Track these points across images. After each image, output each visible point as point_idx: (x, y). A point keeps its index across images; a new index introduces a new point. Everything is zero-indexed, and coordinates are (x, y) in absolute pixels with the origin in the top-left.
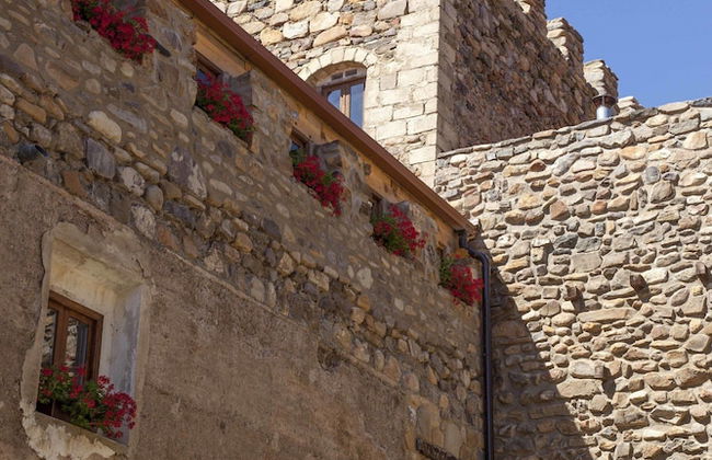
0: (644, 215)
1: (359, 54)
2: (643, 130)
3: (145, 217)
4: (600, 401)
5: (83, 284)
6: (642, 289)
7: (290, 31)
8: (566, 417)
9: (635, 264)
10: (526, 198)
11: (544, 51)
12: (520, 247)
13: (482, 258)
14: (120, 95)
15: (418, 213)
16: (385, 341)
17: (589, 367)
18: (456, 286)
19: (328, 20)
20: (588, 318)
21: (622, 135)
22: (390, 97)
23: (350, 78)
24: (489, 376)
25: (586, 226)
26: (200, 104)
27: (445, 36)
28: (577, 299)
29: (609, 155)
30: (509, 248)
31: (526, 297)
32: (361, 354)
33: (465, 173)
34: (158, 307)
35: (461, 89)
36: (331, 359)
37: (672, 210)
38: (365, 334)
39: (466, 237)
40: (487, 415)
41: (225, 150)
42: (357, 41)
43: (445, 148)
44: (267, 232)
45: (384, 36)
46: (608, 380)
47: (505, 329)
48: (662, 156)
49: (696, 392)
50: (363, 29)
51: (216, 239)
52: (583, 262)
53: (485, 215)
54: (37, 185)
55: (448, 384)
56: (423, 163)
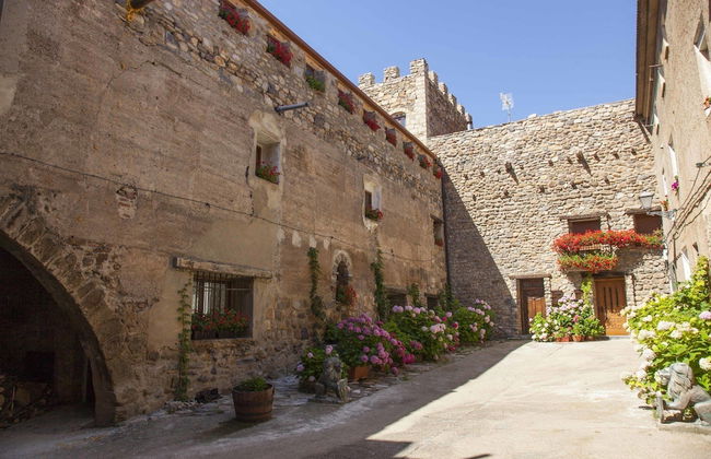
0: (484, 155)
1: (403, 110)
2: (482, 133)
3: (379, 169)
4: (472, 203)
5: (368, 187)
6: (483, 174)
7: (383, 103)
8: (464, 207)
9: (481, 168)
10: (451, 150)
11: (448, 103)
12: (451, 163)
13: (441, 166)
14: (373, 140)
15: (428, 157)
16: (423, 192)
17: (470, 194)
18: (437, 175)
19: (394, 100)
20: (469, 182)
21: (477, 134)
22: (413, 122)
23: (402, 116)
24: (444, 197)
25: (468, 158)
26: (387, 138)
27: (427, 105)
28: (466, 177)
29: (474, 139)
30: (448, 163)
31: (453, 176)
32: (419, 196)
33: (435, 144)
34: (383, 190)
35: (431, 119)
36: (414, 197)
37: (490, 154)
38: (420, 190)
39: (437, 161)
40: (444, 206)
41: (392, 149)
42: (403, 106)
43: (429, 136)
44: (400, 168)
45: (410, 105)
46: (474, 198)
47: (449, 184)
48: (487, 140)
49: (496, 200)
50: (404, 103)
51: (391, 172)
52: (467, 168)
53: (441, 154)
54: (361, 165)
55: (436, 200)
56: (423, 139)
